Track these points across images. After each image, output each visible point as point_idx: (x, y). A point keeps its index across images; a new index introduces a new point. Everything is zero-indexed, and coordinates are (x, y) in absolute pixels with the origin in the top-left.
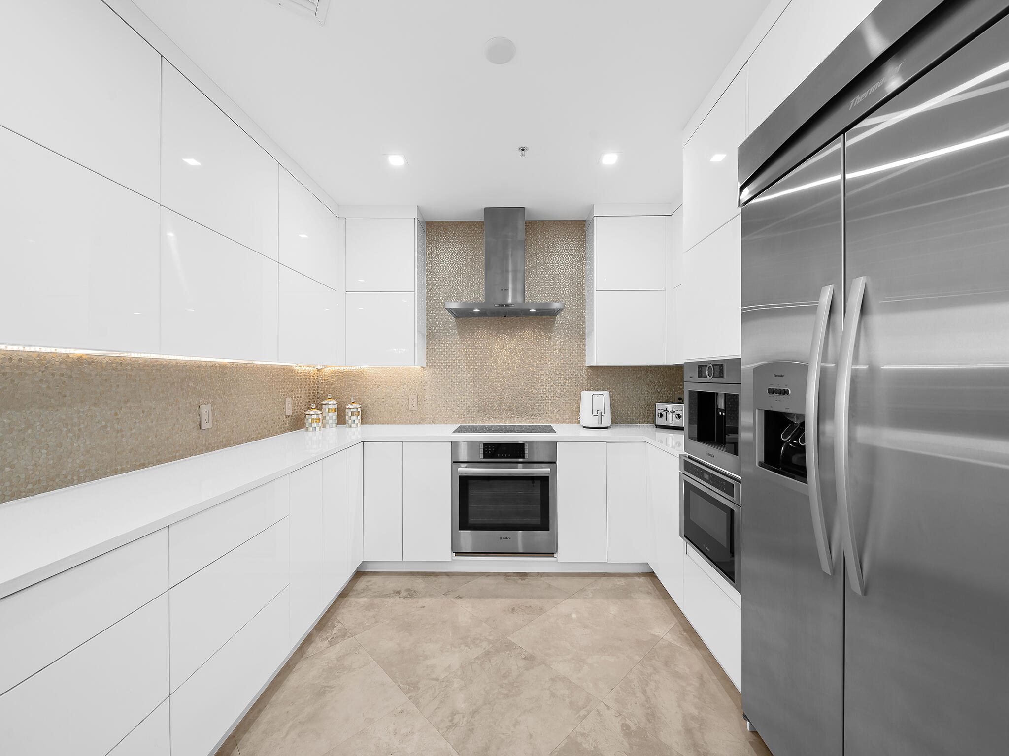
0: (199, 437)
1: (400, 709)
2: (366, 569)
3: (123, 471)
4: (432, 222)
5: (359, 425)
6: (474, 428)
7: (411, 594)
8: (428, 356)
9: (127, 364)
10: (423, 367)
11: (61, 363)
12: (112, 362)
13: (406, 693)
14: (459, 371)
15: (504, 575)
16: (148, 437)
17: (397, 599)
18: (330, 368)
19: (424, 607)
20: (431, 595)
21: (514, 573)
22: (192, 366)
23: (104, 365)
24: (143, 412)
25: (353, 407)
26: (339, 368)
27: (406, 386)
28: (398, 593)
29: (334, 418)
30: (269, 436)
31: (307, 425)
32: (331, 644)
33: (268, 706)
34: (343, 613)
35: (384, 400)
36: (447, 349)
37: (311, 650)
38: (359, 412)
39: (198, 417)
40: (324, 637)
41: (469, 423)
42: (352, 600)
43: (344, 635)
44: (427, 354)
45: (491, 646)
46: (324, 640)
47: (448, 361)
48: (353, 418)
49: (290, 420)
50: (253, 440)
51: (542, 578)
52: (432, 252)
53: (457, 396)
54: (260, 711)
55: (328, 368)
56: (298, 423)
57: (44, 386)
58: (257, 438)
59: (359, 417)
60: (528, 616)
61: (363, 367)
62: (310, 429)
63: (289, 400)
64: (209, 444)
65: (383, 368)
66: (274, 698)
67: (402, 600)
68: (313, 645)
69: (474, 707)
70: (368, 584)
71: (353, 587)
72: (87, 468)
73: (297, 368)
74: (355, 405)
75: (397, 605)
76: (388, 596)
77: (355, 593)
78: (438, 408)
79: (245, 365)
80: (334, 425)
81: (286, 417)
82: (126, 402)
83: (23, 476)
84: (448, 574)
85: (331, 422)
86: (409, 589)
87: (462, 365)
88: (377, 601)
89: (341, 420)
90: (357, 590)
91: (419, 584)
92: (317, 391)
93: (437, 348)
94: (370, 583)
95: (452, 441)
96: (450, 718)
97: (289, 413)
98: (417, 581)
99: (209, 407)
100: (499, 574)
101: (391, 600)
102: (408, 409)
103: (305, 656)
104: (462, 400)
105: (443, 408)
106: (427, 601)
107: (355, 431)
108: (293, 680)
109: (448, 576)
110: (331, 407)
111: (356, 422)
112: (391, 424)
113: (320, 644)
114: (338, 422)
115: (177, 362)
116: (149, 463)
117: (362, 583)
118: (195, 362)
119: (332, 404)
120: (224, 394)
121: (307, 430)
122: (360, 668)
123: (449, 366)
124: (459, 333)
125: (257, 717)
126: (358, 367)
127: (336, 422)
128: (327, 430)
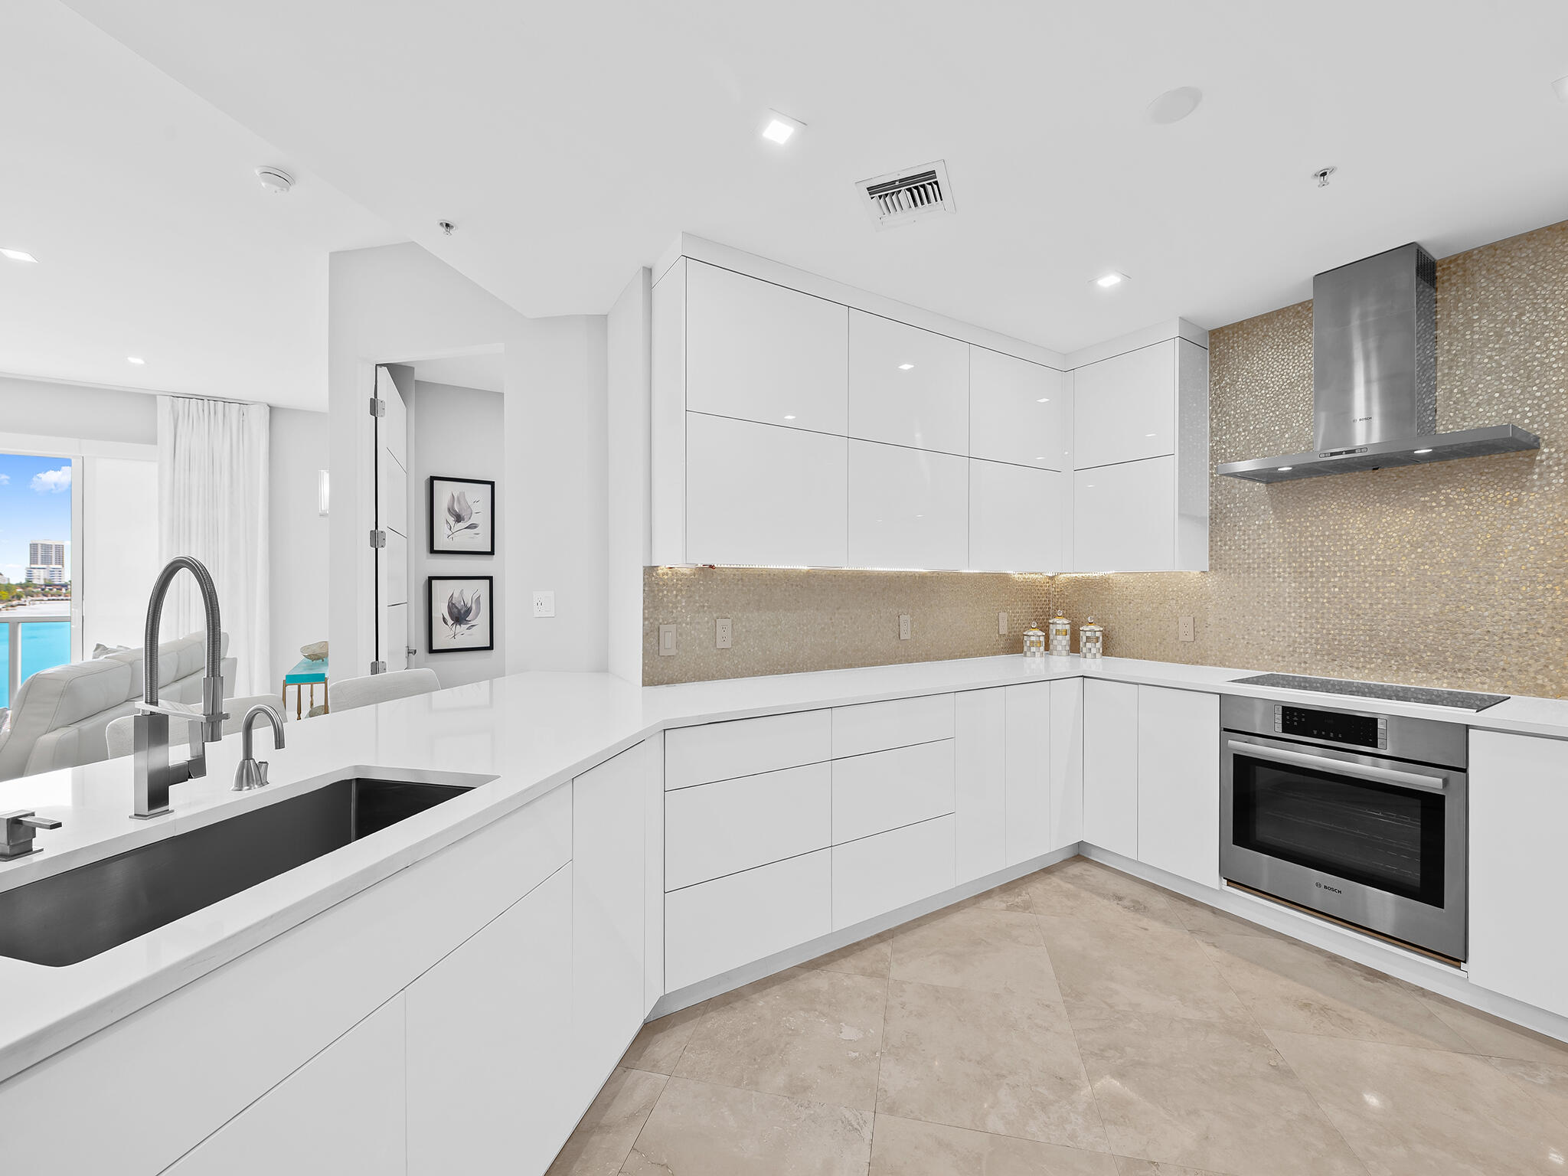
0: (898, 647)
1: (1048, 1003)
2: (1090, 855)
3: (836, 668)
4: (1221, 330)
5: (1098, 655)
6: (1305, 682)
7: (1138, 907)
8: (1213, 553)
9: (839, 576)
10: (1204, 572)
11: (797, 576)
12: (829, 575)
13: (1063, 995)
14: (1274, 578)
15: (1330, 957)
16: (854, 641)
17: (1114, 904)
18: (1065, 575)
19: (1146, 929)
20: (1166, 922)
21: (1356, 963)
22: (892, 576)
23: (823, 577)
24: (851, 618)
25: (1088, 630)
26: (1077, 575)
27: (1174, 602)
28: (1120, 899)
29: (1064, 643)
30: (975, 656)
31: (1025, 649)
32: (1009, 908)
33: (927, 925)
34: (1037, 888)
35: (1139, 622)
36: (1249, 539)
37: (986, 903)
38: (1098, 638)
39: (897, 627)
40: (1004, 899)
41: (1294, 671)
42: (1055, 880)
43: (1027, 907)
44: (1211, 550)
45: (1223, 1021)
46: (1004, 902)
47: (1251, 561)
48: (1089, 645)
49: (1006, 640)
50: (955, 657)
51: (1423, 999)
52: (1221, 379)
53: (1268, 621)
54: (919, 926)
55: (1063, 575)
56: (1015, 646)
57: (787, 594)
58: (960, 657)
59: (1099, 645)
60: (1333, 1027)
61: (1108, 573)
62: (1028, 654)
63: (1003, 616)
64: (908, 656)
65: (1138, 575)
66: (934, 923)
67: (1120, 908)
68: (990, 900)
69: (1142, 1059)
70: (1084, 873)
71: (1063, 868)
72: (812, 660)
73: (1016, 576)
74: (1092, 627)
75: (1111, 912)
76: (1104, 896)
77: (1063, 874)
78: (1232, 641)
79: (946, 574)
80: (1064, 653)
81: (1000, 636)
82: (838, 609)
83: (776, 659)
84: (1214, 911)
85: (1059, 648)
86: (1139, 902)
87: (1279, 567)
88: (1084, 894)
89: (1075, 647)
90: (1066, 873)
91: (1160, 902)
92: (1048, 607)
93: (1230, 540)
94: (1088, 873)
95: (1220, 695)
96: (1102, 1048)
97: (1004, 630)
98: (1157, 898)
99: (907, 617)
100: (1320, 951)
101: (1106, 902)
102: (1177, 639)
103: (977, 905)
104: (1281, 630)
105: (1242, 641)
106: (1156, 927)
107: (1093, 663)
108: (957, 918)
109: (1214, 913)
110: (1059, 627)
111: (1094, 651)
112: (1149, 659)
113: (998, 903)
114: (1070, 649)
115: (879, 573)
116: (856, 665)
117: (1076, 869)
118: (895, 572)
119: (1061, 623)
120: (923, 605)
121: (1025, 655)
122: (1026, 945)
123: (1254, 569)
124: (1275, 509)
125: (915, 928)
126: (1101, 574)
127: (1068, 648)
128: (1054, 658)
